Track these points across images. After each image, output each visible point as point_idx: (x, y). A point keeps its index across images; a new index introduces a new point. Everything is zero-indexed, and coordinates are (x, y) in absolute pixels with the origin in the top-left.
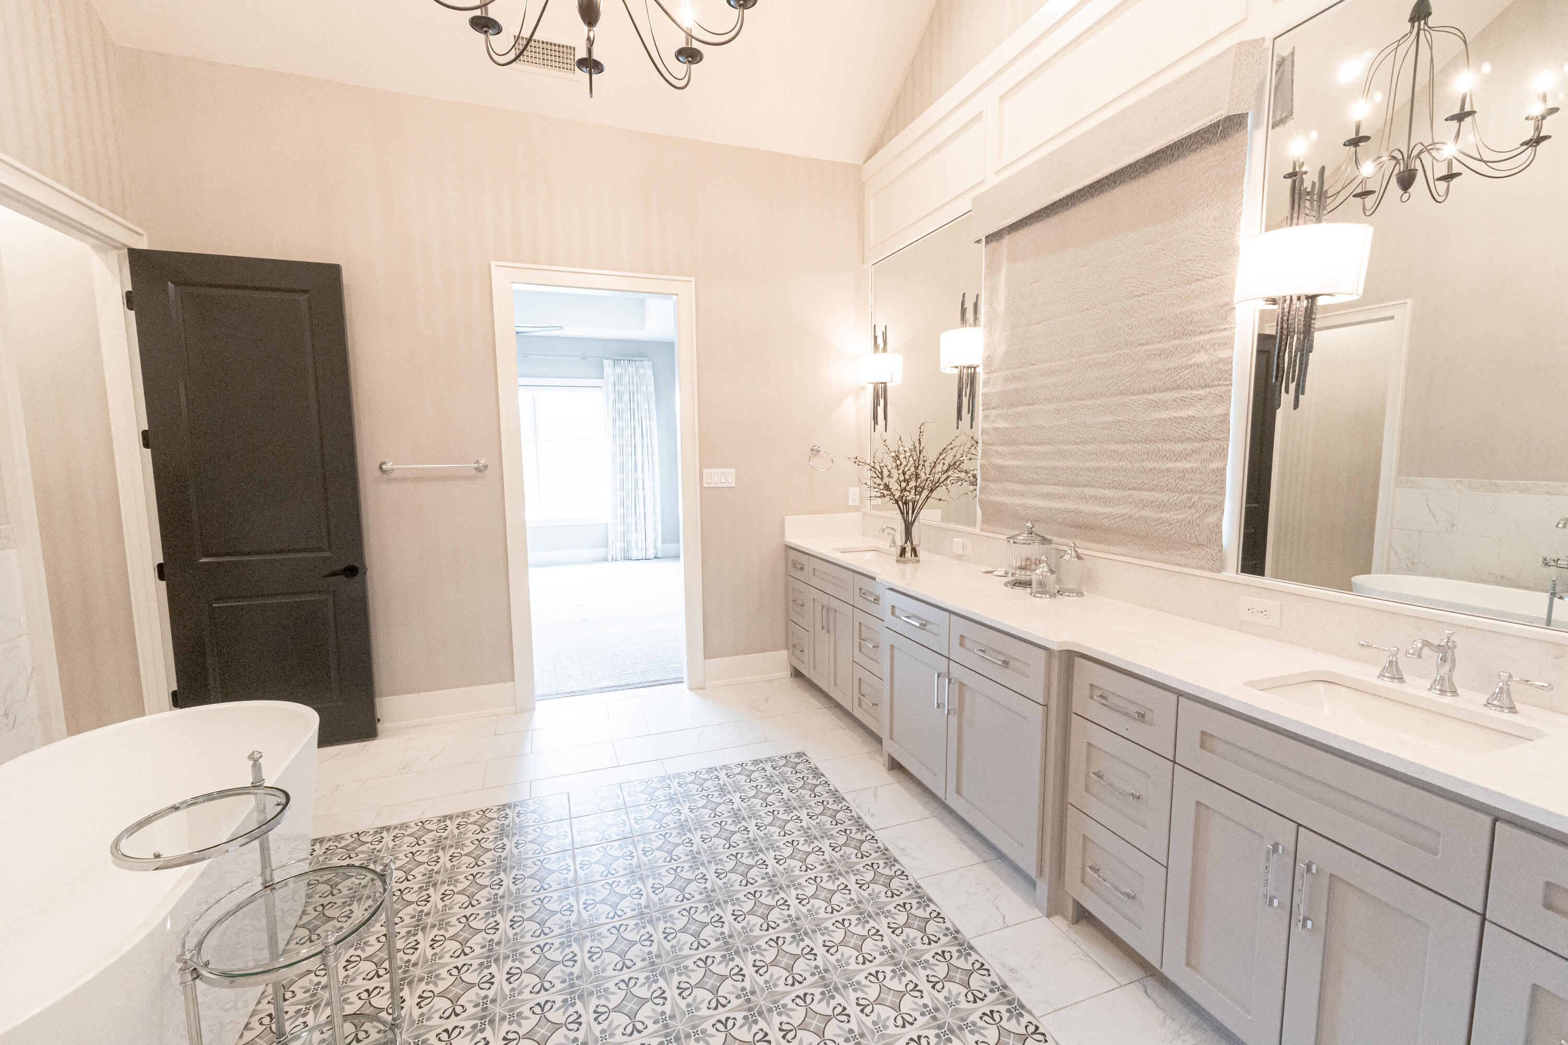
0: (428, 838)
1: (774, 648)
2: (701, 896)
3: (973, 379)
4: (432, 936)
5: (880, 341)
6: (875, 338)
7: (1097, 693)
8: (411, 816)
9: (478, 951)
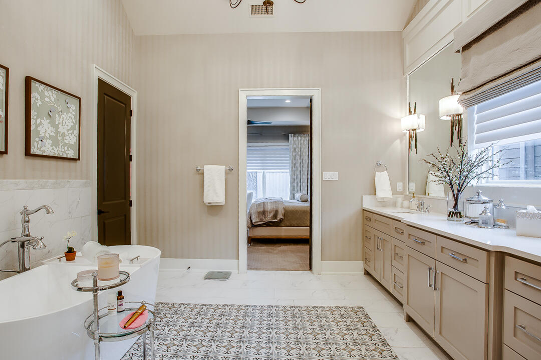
0: (196, 310)
1: (356, 260)
2: (297, 356)
3: (460, 122)
4: (188, 343)
5: (412, 110)
6: (410, 109)
7: (519, 276)
8: (192, 302)
9: (202, 353)
